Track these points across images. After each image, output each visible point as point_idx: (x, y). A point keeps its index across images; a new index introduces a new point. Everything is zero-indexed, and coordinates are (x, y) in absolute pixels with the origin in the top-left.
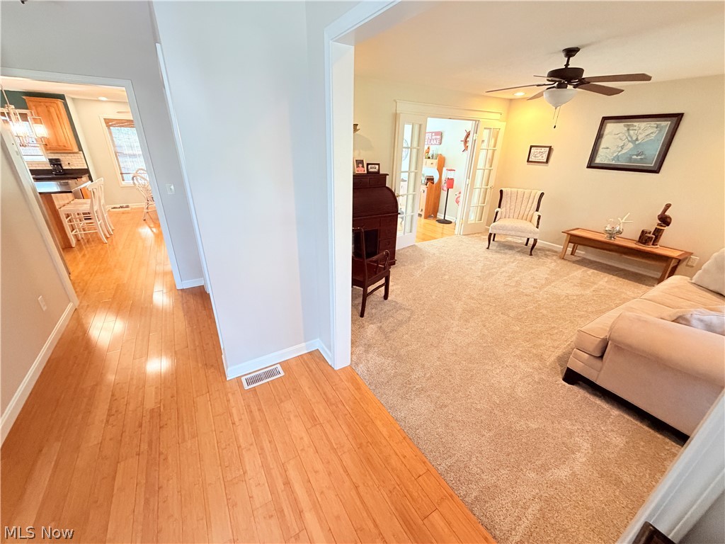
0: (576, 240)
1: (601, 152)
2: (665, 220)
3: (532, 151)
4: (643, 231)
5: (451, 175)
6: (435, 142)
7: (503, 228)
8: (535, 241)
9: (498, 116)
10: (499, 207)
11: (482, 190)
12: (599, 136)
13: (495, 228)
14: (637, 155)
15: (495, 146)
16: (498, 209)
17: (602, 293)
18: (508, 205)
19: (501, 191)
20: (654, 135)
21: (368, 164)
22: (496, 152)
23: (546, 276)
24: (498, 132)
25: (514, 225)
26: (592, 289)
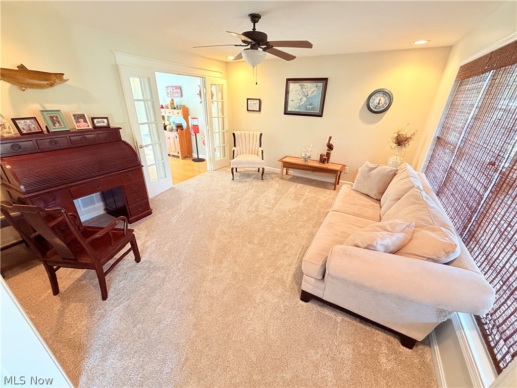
0: (288, 165)
1: (290, 103)
2: (330, 147)
3: (249, 102)
4: (321, 155)
5: (195, 122)
6: (177, 95)
7: (240, 163)
8: (263, 169)
9: (219, 75)
10: (235, 146)
11: (221, 133)
12: (287, 92)
13: (234, 163)
14: (310, 105)
15: (222, 99)
16: (234, 148)
17: (308, 202)
18: (241, 145)
19: (234, 134)
20: (316, 92)
21: (93, 119)
22: (224, 103)
23: (275, 196)
24: (222, 88)
25: (247, 159)
26: (302, 200)
